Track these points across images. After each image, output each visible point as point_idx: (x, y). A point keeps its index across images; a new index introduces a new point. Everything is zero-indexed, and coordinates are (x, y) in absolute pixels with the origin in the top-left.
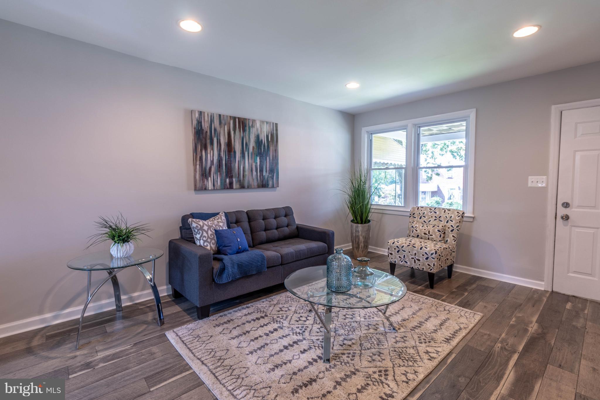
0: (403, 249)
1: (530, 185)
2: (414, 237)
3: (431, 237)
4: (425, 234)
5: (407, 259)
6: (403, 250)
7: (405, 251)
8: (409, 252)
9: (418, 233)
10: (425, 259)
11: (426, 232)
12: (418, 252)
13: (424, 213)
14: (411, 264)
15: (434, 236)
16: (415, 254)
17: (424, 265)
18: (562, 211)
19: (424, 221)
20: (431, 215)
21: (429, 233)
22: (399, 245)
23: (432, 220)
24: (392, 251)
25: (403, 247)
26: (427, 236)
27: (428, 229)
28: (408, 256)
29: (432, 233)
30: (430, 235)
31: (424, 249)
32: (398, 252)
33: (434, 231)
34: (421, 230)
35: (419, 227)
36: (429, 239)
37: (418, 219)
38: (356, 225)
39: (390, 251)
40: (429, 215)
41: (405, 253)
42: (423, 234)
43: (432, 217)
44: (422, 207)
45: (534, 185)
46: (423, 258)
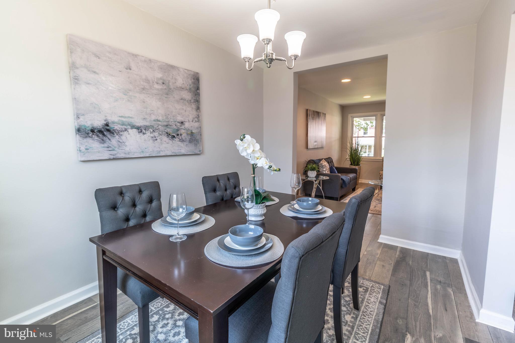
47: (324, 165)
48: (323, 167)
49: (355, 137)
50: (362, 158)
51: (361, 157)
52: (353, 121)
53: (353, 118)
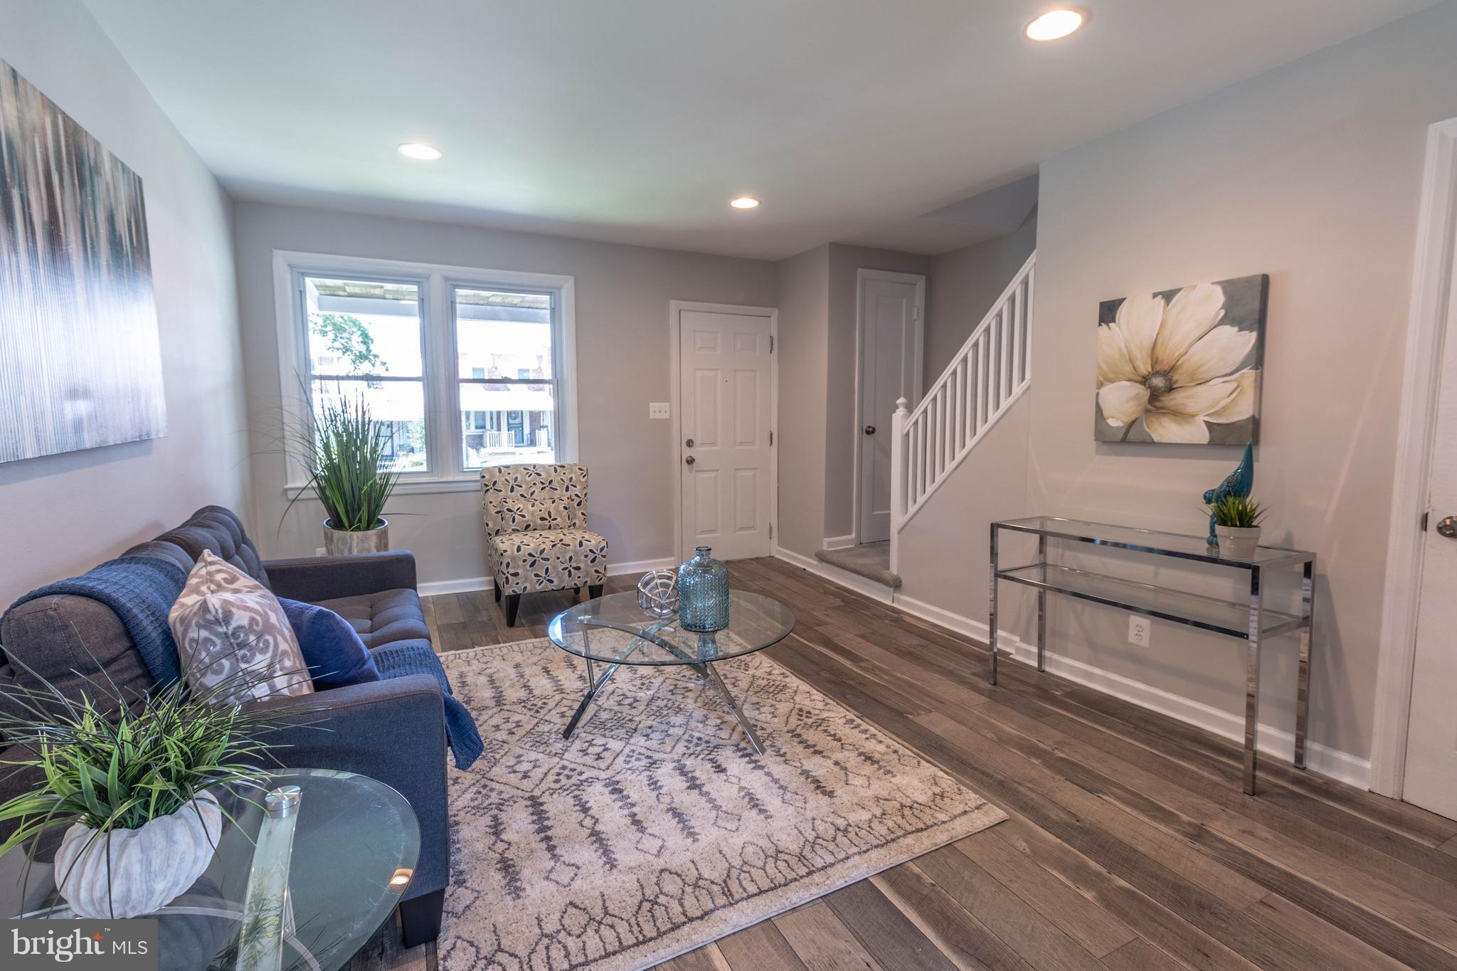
0: (544, 555)
1: (652, 416)
2: (518, 530)
3: (554, 522)
4: (543, 519)
5: (554, 575)
6: (543, 559)
7: (548, 560)
8: (558, 558)
9: (527, 521)
10: (590, 564)
11: (544, 516)
12: (576, 553)
13: (516, 478)
14: (561, 580)
15: (559, 519)
16: (571, 558)
17: (587, 574)
18: (688, 452)
19: (522, 495)
20: (531, 481)
21: (550, 517)
22: (533, 549)
23: (537, 489)
24: (518, 567)
25: (542, 551)
26: (546, 522)
27: (546, 508)
28: (555, 567)
29: (556, 515)
30: (553, 520)
31: (586, 545)
32: (532, 565)
33: (557, 509)
34: (533, 513)
35: (527, 508)
36: (550, 528)
37: (507, 492)
38: (360, 534)
39: (513, 568)
40: (527, 483)
41: (549, 562)
42: (539, 521)
43: (535, 484)
44: (507, 467)
45: (658, 416)
46: (586, 561)
47: (245, 622)
48: (241, 646)
49: (322, 378)
50: (392, 481)
51: (388, 475)
52: (301, 291)
53: (303, 275)
